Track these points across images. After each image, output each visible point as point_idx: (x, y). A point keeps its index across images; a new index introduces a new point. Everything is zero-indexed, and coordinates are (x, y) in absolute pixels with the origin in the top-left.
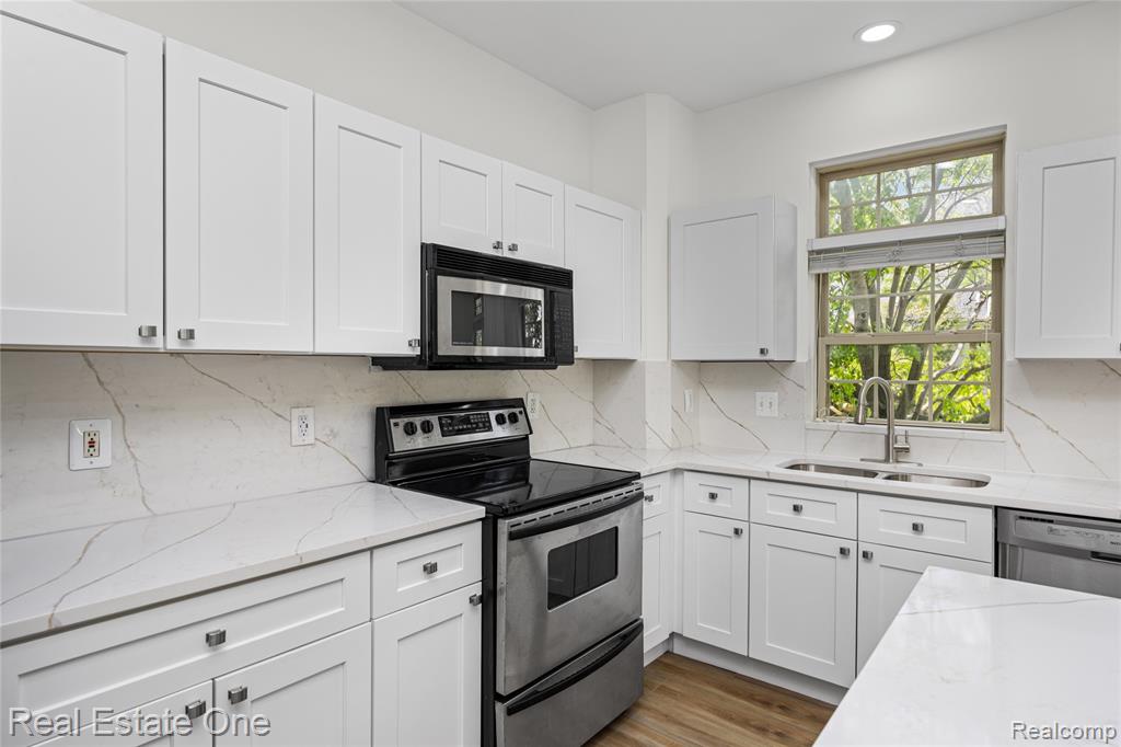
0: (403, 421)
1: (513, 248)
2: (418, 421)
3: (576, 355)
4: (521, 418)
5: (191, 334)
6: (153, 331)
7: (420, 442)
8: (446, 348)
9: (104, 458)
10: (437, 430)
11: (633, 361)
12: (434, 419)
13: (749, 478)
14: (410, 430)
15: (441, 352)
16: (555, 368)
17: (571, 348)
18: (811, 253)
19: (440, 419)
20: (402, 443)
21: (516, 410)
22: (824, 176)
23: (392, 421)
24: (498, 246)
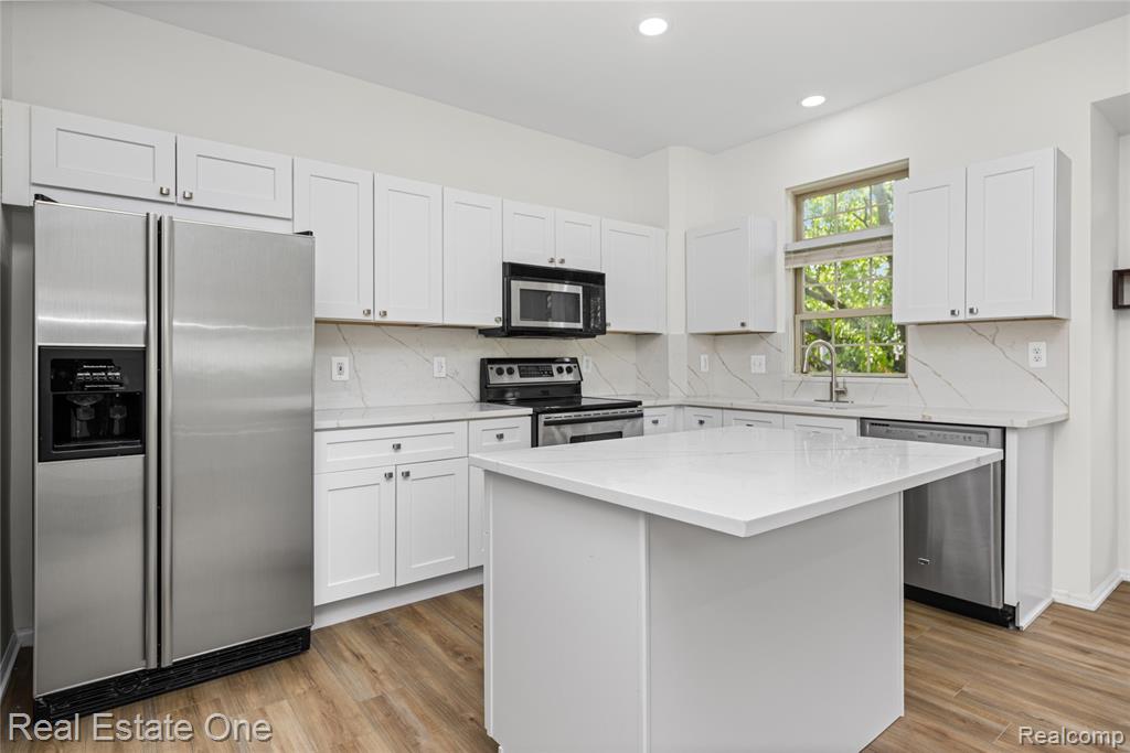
0: (496, 367)
1: (562, 261)
2: (505, 367)
3: (608, 329)
4: (575, 370)
5: (385, 313)
6: (369, 312)
7: (506, 379)
8: (516, 322)
9: (345, 376)
10: (517, 373)
11: (659, 334)
12: (515, 367)
13: (722, 408)
14: (500, 372)
15: (513, 324)
16: (594, 336)
17: (604, 324)
18: (787, 253)
19: (519, 367)
20: (495, 379)
21: (572, 365)
22: (799, 197)
23: (489, 366)
24: (552, 261)
